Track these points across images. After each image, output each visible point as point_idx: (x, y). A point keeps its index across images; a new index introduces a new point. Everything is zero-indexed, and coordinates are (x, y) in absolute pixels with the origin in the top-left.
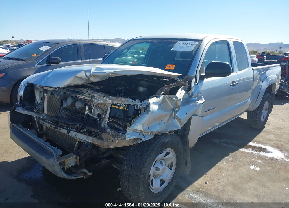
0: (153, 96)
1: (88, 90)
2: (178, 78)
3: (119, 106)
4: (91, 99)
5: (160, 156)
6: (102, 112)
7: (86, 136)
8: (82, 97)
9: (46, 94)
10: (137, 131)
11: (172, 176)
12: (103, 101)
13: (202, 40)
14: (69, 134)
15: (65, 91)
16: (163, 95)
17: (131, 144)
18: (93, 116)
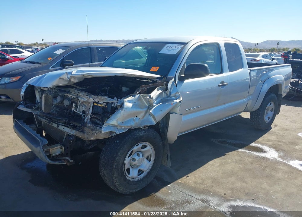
0: (130, 95)
1: (75, 90)
2: (157, 80)
3: (100, 104)
4: (77, 97)
5: (135, 148)
6: (86, 109)
7: (70, 129)
8: (69, 96)
9: (43, 94)
10: (112, 125)
11: (151, 167)
12: (87, 100)
13: (187, 43)
14: (59, 128)
15: (56, 90)
16: (138, 94)
17: (108, 136)
18: (78, 112)
